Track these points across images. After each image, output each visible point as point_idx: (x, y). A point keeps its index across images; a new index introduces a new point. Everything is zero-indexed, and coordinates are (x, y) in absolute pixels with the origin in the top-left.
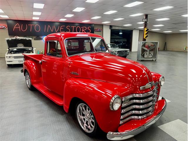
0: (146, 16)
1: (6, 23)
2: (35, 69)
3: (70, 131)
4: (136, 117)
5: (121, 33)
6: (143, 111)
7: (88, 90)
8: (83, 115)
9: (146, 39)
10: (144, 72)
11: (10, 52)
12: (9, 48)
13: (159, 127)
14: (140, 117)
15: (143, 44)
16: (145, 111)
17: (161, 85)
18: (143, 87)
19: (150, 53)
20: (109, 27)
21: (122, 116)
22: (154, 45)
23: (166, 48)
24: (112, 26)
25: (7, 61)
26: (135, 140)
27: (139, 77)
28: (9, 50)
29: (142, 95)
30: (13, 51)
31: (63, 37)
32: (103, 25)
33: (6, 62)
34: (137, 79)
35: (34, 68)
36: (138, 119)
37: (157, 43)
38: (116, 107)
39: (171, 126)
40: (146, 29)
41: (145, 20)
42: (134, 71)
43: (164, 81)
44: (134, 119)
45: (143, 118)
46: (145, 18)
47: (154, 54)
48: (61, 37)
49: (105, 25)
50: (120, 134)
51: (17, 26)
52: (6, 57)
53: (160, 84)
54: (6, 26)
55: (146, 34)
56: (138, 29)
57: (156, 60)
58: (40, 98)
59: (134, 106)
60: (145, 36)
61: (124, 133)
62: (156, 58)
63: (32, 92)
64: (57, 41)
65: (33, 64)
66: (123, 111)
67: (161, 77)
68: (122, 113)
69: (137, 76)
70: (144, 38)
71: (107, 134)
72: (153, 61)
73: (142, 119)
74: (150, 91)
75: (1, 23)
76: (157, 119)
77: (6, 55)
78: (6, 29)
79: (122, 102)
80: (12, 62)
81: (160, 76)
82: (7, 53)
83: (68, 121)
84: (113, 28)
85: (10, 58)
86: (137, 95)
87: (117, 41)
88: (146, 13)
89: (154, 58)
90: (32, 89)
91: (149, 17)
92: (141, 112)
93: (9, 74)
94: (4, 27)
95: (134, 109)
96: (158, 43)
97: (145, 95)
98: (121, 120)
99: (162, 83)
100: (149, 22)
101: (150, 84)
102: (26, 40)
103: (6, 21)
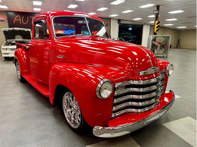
0: (158, 7)
1: (6, 15)
2: (26, 58)
3: (54, 126)
4: (134, 110)
5: (130, 29)
6: (143, 103)
7: (78, 77)
8: (71, 107)
9: (156, 33)
10: (147, 56)
11: (8, 44)
12: (6, 40)
13: (164, 124)
14: (139, 111)
15: (153, 38)
16: (147, 103)
17: (169, 75)
18: (144, 72)
19: (160, 49)
20: (117, 21)
21: (114, 107)
22: (166, 40)
23: (179, 46)
24: (120, 20)
25: (4, 54)
26: (132, 138)
27: (140, 61)
28: (7, 42)
29: (142, 82)
30: (11, 43)
31: (51, 16)
32: (110, 18)
33: (2, 54)
34: (137, 63)
35: (25, 56)
36: (137, 113)
37: (168, 37)
38: (106, 94)
39: (179, 124)
40: (157, 22)
41: (157, 12)
42: (135, 53)
43: (173, 70)
44: (131, 112)
45: (143, 111)
46: (156, 10)
47: (165, 50)
48: (49, 16)
49: (113, 18)
50: (112, 129)
51: (18, 18)
52: (2, 49)
53: (167, 73)
54: (6, 18)
55: (157, 27)
56: (149, 25)
57: (167, 56)
58: (30, 90)
59: (131, 96)
60: (156, 30)
61: (117, 128)
62: (167, 54)
63: (22, 84)
64: (44, 20)
65: (24, 52)
66: (115, 101)
67: (169, 65)
68: (114, 103)
69: (137, 59)
70: (155, 31)
71: (94, 129)
72: (163, 57)
73: (141, 113)
74: (154, 78)
75: (1, 14)
76: (161, 114)
77: (3, 47)
78: (6, 21)
79: (114, 89)
80: (8, 55)
81: (168, 63)
82: (4, 45)
83: (55, 115)
84: (122, 22)
85: (6, 50)
86: (135, 81)
87: (126, 37)
88: (158, 4)
89: (166, 54)
90: (23, 81)
91: (161, 9)
92: (140, 104)
93: (3, 66)
94: (4, 19)
95: (131, 99)
96: (170, 37)
97: (147, 82)
98: (114, 112)
99: (171, 72)
100: (161, 16)
101: (153, 68)
102: (24, 31)
103: (5, 13)
